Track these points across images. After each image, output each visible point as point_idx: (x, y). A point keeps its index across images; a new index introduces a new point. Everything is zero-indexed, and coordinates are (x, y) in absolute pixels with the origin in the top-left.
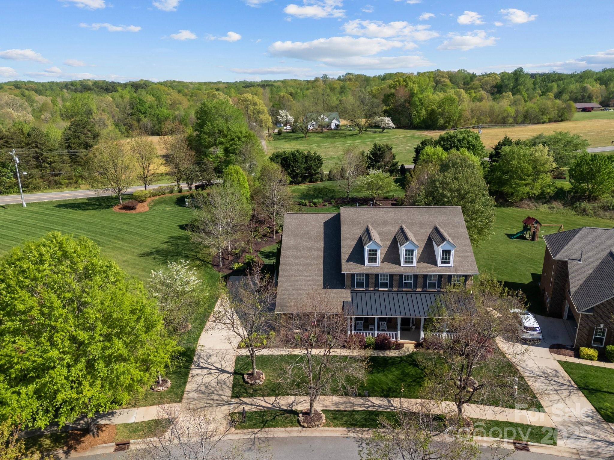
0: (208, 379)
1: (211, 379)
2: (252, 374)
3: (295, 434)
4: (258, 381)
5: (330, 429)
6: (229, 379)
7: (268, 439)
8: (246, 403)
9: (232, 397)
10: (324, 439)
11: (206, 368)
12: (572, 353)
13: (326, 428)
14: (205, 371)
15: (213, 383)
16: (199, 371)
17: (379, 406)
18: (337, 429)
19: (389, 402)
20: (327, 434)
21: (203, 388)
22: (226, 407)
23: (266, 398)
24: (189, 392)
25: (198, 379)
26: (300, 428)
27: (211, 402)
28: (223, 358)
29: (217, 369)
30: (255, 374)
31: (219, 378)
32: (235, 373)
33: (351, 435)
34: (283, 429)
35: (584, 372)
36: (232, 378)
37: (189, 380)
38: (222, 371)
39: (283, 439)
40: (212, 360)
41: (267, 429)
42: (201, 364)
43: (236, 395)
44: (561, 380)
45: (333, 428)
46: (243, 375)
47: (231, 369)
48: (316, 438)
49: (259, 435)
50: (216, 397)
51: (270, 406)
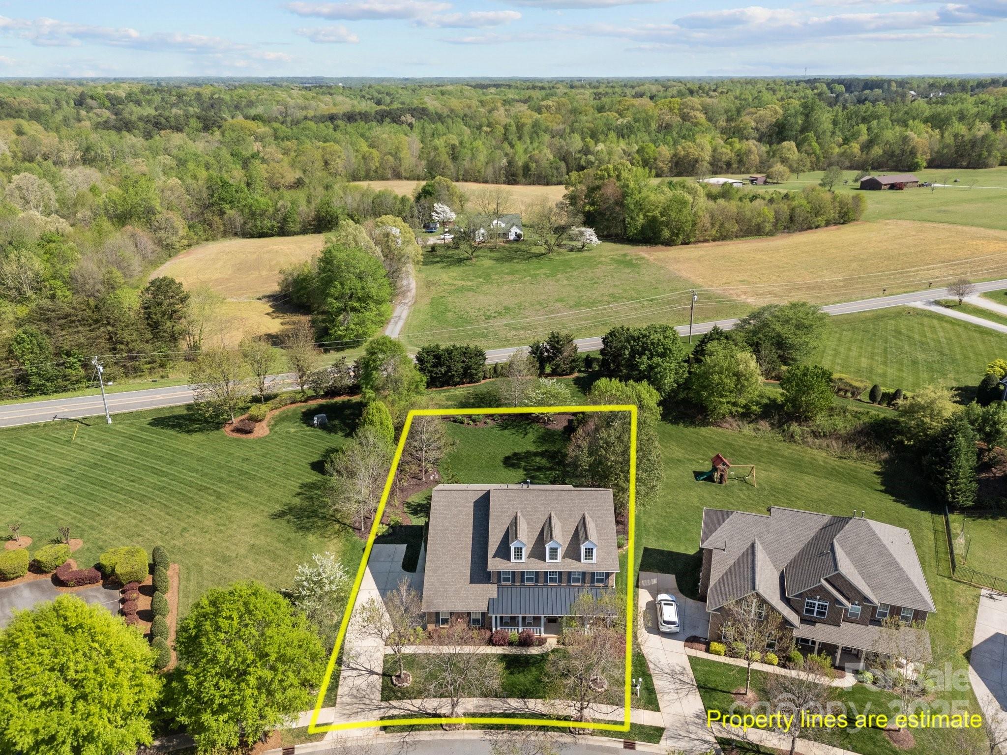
0: (359, 682)
1: (361, 682)
2: (399, 676)
3: (438, 737)
4: (405, 684)
5: (469, 731)
6: (377, 681)
7: (415, 743)
8: (395, 707)
9: (382, 701)
10: (463, 741)
11: (356, 669)
12: (704, 647)
13: (466, 731)
14: (355, 673)
15: (364, 686)
16: (349, 673)
17: (516, 709)
18: (475, 731)
19: (525, 703)
20: (466, 737)
21: (355, 692)
22: (377, 712)
23: (414, 701)
24: (342, 696)
25: (349, 681)
26: (443, 732)
27: (363, 707)
28: (371, 657)
29: (367, 670)
30: (403, 676)
31: (369, 680)
32: (384, 675)
33: (488, 737)
34: (428, 732)
35: (707, 669)
36: (381, 680)
37: (341, 683)
38: (372, 672)
39: (427, 742)
40: (361, 660)
41: (413, 733)
42: (351, 665)
43: (385, 698)
44: (685, 679)
45: (472, 731)
46: (391, 676)
47: (379, 670)
48: (456, 740)
49: (406, 739)
50: (367, 702)
51: (417, 710)
